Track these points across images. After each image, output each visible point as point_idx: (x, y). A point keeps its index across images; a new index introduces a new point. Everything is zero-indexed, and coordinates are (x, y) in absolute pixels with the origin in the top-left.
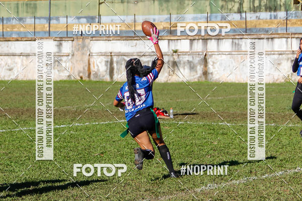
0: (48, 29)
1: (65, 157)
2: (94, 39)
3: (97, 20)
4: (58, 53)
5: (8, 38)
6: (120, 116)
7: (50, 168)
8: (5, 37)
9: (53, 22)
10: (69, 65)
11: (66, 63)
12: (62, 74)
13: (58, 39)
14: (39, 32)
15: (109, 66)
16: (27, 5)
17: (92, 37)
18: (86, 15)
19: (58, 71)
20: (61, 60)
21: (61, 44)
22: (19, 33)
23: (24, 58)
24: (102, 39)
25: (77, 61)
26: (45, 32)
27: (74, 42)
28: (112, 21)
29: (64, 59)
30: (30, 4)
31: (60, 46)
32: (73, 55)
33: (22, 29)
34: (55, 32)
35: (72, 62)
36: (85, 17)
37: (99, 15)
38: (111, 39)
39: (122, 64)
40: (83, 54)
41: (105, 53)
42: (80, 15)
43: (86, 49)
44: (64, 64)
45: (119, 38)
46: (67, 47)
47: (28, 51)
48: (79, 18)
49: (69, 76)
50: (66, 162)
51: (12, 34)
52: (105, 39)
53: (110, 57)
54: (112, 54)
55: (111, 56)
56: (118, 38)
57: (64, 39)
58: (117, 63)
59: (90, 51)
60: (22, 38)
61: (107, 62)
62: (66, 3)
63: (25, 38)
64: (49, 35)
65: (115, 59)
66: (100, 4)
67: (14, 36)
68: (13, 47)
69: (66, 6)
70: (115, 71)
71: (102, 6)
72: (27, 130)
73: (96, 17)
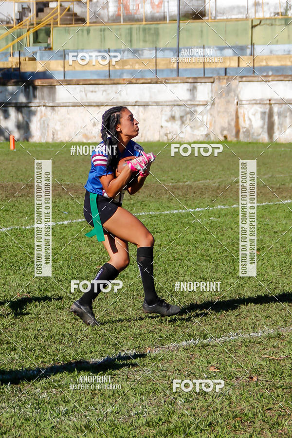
0: (175, 66)
1: (202, 256)
2: (244, 79)
3: (249, 51)
4: (191, 100)
5: (117, 79)
6: (285, 195)
7: (181, 272)
8: (112, 78)
10: (206, 118)
11: (203, 116)
12: (196, 132)
13: (190, 80)
14: (162, 71)
15: (267, 120)
16: (144, 30)
17: (242, 77)
18: (233, 44)
19: (191, 127)
20: (196, 111)
21: (195, 88)
22: (132, 73)
23: (141, 108)
24: (256, 79)
25: (219, 112)
26: (172, 71)
27: (214, 85)
28: (271, 52)
29: (200, 109)
30: (150, 29)
31: (193, 90)
32: (213, 104)
33: (137, 67)
34: (186, 70)
35: (211, 115)
36: (230, 48)
37: (252, 44)
38: (270, 79)
39: (286, 117)
40: (228, 102)
41: (261, 100)
42: (224, 45)
43: (232, 94)
44: (199, 117)
45: (282, 78)
46: (204, 91)
47: (146, 98)
48: (221, 49)
49: (207, 135)
50: (204, 263)
51: (122, 73)
52: (260, 79)
53: (268, 106)
54: (272, 102)
55: (270, 104)
56: (279, 78)
57: (199, 80)
58: (279, 114)
59: (238, 97)
60: (137, 79)
61: (264, 113)
62: (202, 27)
63: (142, 79)
64: (177, 75)
65: (276, 109)
66: (253, 27)
67: (126, 76)
68: (123, 93)
69: (202, 31)
70: (276, 127)
71: (256, 30)
72: (146, 216)
73: (246, 47)
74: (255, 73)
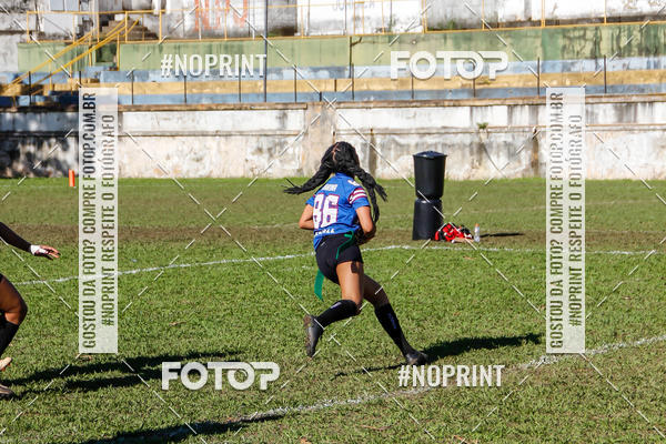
0: (262, 89)
1: (293, 310)
2: (342, 105)
3: (347, 73)
4: (280, 130)
5: (194, 105)
6: (388, 240)
7: (268, 329)
8: (189, 102)
9: (272, 77)
10: (298, 150)
11: (294, 148)
12: (287, 167)
13: (280, 107)
14: (247, 95)
15: (368, 152)
16: (226, 47)
17: (340, 103)
18: (329, 65)
19: (281, 161)
20: (286, 143)
21: (285, 115)
22: (212, 97)
23: (223, 139)
24: (356, 105)
25: (312, 144)
26: (258, 95)
27: (307, 112)
28: (373, 74)
29: (291, 140)
30: (232, 47)
31: (283, 117)
32: (306, 134)
33: (218, 90)
34: (274, 95)
35: (304, 146)
36: (327, 69)
37: (351, 65)
38: (372, 105)
39: (390, 149)
40: (323, 132)
41: (362, 130)
42: (319, 66)
43: (328, 123)
44: (290, 151)
45: (385, 104)
46: (296, 119)
47: (228, 127)
48: (316, 70)
49: (300, 170)
50: (295, 319)
51: (201, 98)
52: (361, 105)
53: (369, 137)
54: (374, 132)
55: (372, 134)
56: (383, 105)
57: (290, 106)
58: (383, 146)
59: (335, 127)
60: (218, 105)
61: (365, 145)
62: (293, 44)
63: (224, 104)
64: (264, 100)
65: (378, 140)
66: (352, 45)
67: (205, 102)
68: (202, 121)
69: (293, 50)
70: (379, 160)
71: (357, 46)
72: (228, 264)
73: (344, 68)
74: (353, 98)
